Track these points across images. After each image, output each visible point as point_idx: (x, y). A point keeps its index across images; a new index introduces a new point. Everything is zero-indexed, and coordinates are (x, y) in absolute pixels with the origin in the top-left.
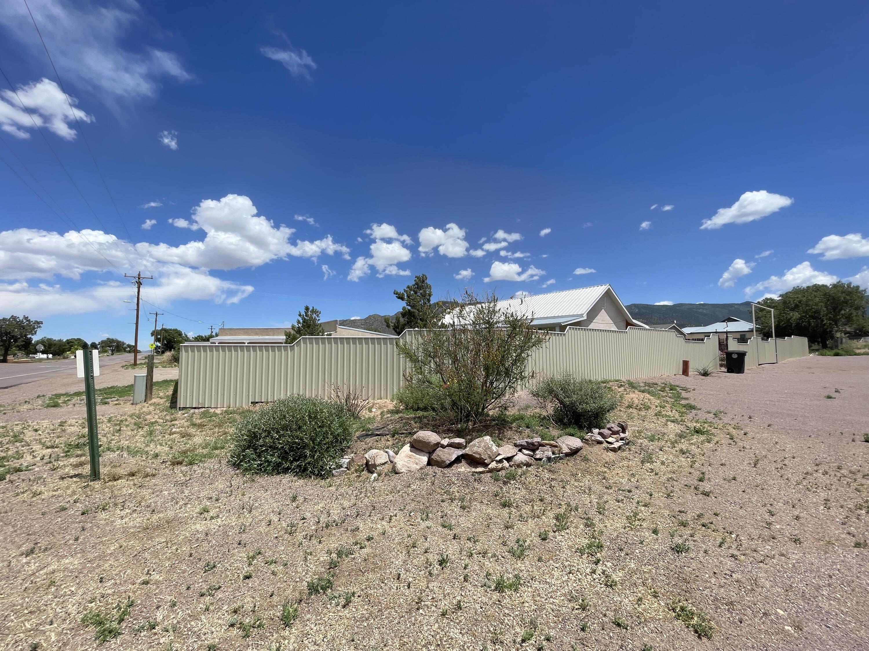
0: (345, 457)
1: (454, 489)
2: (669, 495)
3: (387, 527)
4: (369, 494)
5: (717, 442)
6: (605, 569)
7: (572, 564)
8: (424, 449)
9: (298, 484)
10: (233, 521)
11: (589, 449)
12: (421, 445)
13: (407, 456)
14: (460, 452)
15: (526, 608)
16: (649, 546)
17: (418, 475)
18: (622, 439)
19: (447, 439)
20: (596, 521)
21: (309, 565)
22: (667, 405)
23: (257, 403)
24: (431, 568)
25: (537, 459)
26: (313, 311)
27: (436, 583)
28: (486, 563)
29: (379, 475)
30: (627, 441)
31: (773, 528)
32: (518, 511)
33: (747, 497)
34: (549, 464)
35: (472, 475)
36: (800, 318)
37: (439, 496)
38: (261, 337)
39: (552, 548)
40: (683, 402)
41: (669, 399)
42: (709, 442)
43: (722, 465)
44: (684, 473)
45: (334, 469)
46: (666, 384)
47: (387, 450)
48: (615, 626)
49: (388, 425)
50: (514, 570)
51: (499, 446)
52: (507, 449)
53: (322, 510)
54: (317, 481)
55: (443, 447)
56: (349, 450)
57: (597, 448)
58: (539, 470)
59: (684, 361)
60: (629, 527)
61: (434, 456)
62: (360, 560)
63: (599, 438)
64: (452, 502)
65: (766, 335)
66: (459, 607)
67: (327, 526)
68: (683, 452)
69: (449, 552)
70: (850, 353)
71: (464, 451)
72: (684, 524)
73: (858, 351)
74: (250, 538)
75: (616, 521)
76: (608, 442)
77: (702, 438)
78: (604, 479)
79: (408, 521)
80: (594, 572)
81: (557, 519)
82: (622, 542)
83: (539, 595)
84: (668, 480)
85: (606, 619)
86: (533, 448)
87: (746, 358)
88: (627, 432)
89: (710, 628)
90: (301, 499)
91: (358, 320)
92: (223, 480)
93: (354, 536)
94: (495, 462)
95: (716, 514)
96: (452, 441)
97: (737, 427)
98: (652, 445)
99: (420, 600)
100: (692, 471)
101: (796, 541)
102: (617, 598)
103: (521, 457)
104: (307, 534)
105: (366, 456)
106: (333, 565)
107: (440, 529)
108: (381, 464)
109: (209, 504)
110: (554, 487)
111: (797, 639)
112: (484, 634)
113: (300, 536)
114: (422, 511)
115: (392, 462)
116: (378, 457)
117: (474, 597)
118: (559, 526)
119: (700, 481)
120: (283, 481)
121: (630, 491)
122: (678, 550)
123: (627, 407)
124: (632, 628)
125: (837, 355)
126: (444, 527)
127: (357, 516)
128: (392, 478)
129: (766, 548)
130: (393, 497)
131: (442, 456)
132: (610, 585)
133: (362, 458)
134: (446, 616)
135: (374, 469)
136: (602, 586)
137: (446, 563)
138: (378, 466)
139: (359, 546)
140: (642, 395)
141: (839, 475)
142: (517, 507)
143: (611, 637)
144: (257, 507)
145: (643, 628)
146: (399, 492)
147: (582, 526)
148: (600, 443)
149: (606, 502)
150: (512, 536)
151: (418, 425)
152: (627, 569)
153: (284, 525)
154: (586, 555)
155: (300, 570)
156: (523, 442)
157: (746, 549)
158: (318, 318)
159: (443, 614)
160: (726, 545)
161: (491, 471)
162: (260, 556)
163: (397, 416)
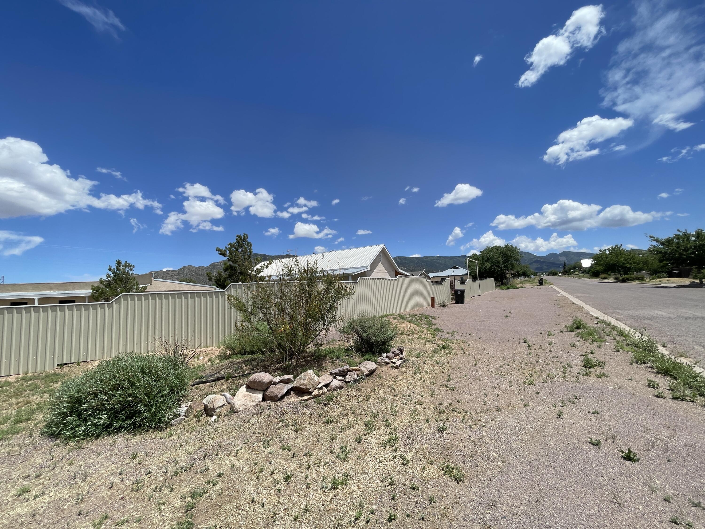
0: (182, 406)
1: (287, 417)
2: (432, 394)
3: (235, 461)
4: (212, 436)
5: (455, 353)
6: (400, 453)
7: (380, 455)
8: (258, 388)
9: (135, 440)
10: (66, 493)
11: (381, 369)
12: (256, 385)
13: (244, 396)
14: (290, 386)
15: (355, 496)
16: (425, 431)
17: (255, 411)
18: (401, 359)
19: (278, 377)
20: (391, 421)
21: (164, 514)
22: (424, 330)
23: (66, 364)
24: (279, 486)
25: (346, 382)
26: (127, 265)
27: (285, 497)
28: (321, 470)
29: (219, 417)
30: (404, 360)
31: (487, 404)
32: (338, 425)
33: (473, 387)
34: (355, 385)
35: (300, 403)
36: (491, 267)
37: (275, 425)
38: (57, 292)
39: (366, 447)
40: (434, 327)
41: (425, 326)
42: (450, 354)
43: (458, 368)
44: (439, 378)
45: (172, 419)
46: (422, 315)
47: (223, 393)
48: (411, 490)
49: (221, 371)
50: (342, 470)
51: (318, 376)
52: (325, 378)
53: (167, 460)
54: (155, 433)
55: (275, 384)
56: (185, 399)
57: (386, 368)
58: (349, 390)
59: (431, 298)
60: (412, 421)
61: (268, 393)
62: (215, 496)
63: (387, 360)
64: (287, 428)
65: (474, 278)
66: (307, 510)
67: (176, 474)
68: (437, 363)
69: (291, 469)
70: (514, 287)
71: (293, 385)
72: (442, 412)
73: (517, 286)
74: (91, 506)
75: (403, 419)
76: (393, 362)
77: (447, 351)
78: (393, 389)
79: (252, 451)
80: (395, 457)
81: (366, 425)
82: (409, 433)
83: (362, 484)
84: (431, 384)
85: (406, 487)
86: (343, 374)
87: (465, 294)
88: (404, 353)
89: (463, 475)
90: (141, 455)
91: (171, 271)
92: (39, 454)
93: (205, 476)
94: (317, 389)
95: (458, 402)
96: (283, 378)
97: (464, 342)
98: (419, 360)
99: (275, 514)
100: (443, 375)
101: (499, 410)
102: (410, 471)
103: (336, 383)
104: (156, 487)
105: (204, 401)
106: (189, 507)
107: (281, 452)
108: (219, 407)
109: (27, 483)
110: (361, 401)
111: (504, 468)
112: (328, 524)
113: (148, 491)
114: (264, 440)
115: (229, 403)
116: (216, 401)
117: (317, 499)
118: (368, 430)
119: (448, 381)
120: (118, 441)
121: (409, 396)
122: (441, 430)
123: (401, 334)
124: (421, 488)
125: (508, 288)
126: (283, 449)
127: (204, 458)
128: (232, 417)
129: (485, 418)
130: (236, 433)
131: (275, 392)
132: (405, 463)
133: (200, 404)
134: (298, 520)
135: (212, 413)
136: (401, 465)
137: (291, 478)
138: (217, 408)
139: (211, 484)
140: (409, 325)
141: (514, 365)
142: (337, 422)
143: (410, 498)
144: (91, 474)
145: (428, 486)
146: (240, 429)
147: (383, 427)
148: (387, 363)
149: (396, 407)
150: (336, 445)
151: (249, 367)
152: (414, 450)
153: (128, 483)
154: (388, 447)
155: (156, 521)
156: (336, 370)
157: (476, 420)
158: (131, 272)
159: (295, 519)
160: (466, 420)
161: (314, 397)
162: (107, 520)
163: (227, 361)
